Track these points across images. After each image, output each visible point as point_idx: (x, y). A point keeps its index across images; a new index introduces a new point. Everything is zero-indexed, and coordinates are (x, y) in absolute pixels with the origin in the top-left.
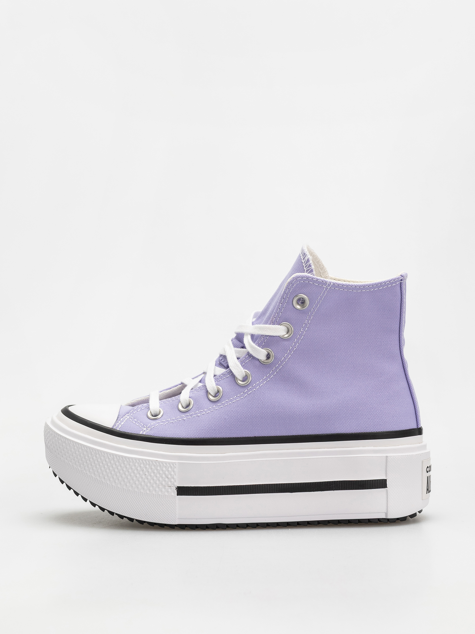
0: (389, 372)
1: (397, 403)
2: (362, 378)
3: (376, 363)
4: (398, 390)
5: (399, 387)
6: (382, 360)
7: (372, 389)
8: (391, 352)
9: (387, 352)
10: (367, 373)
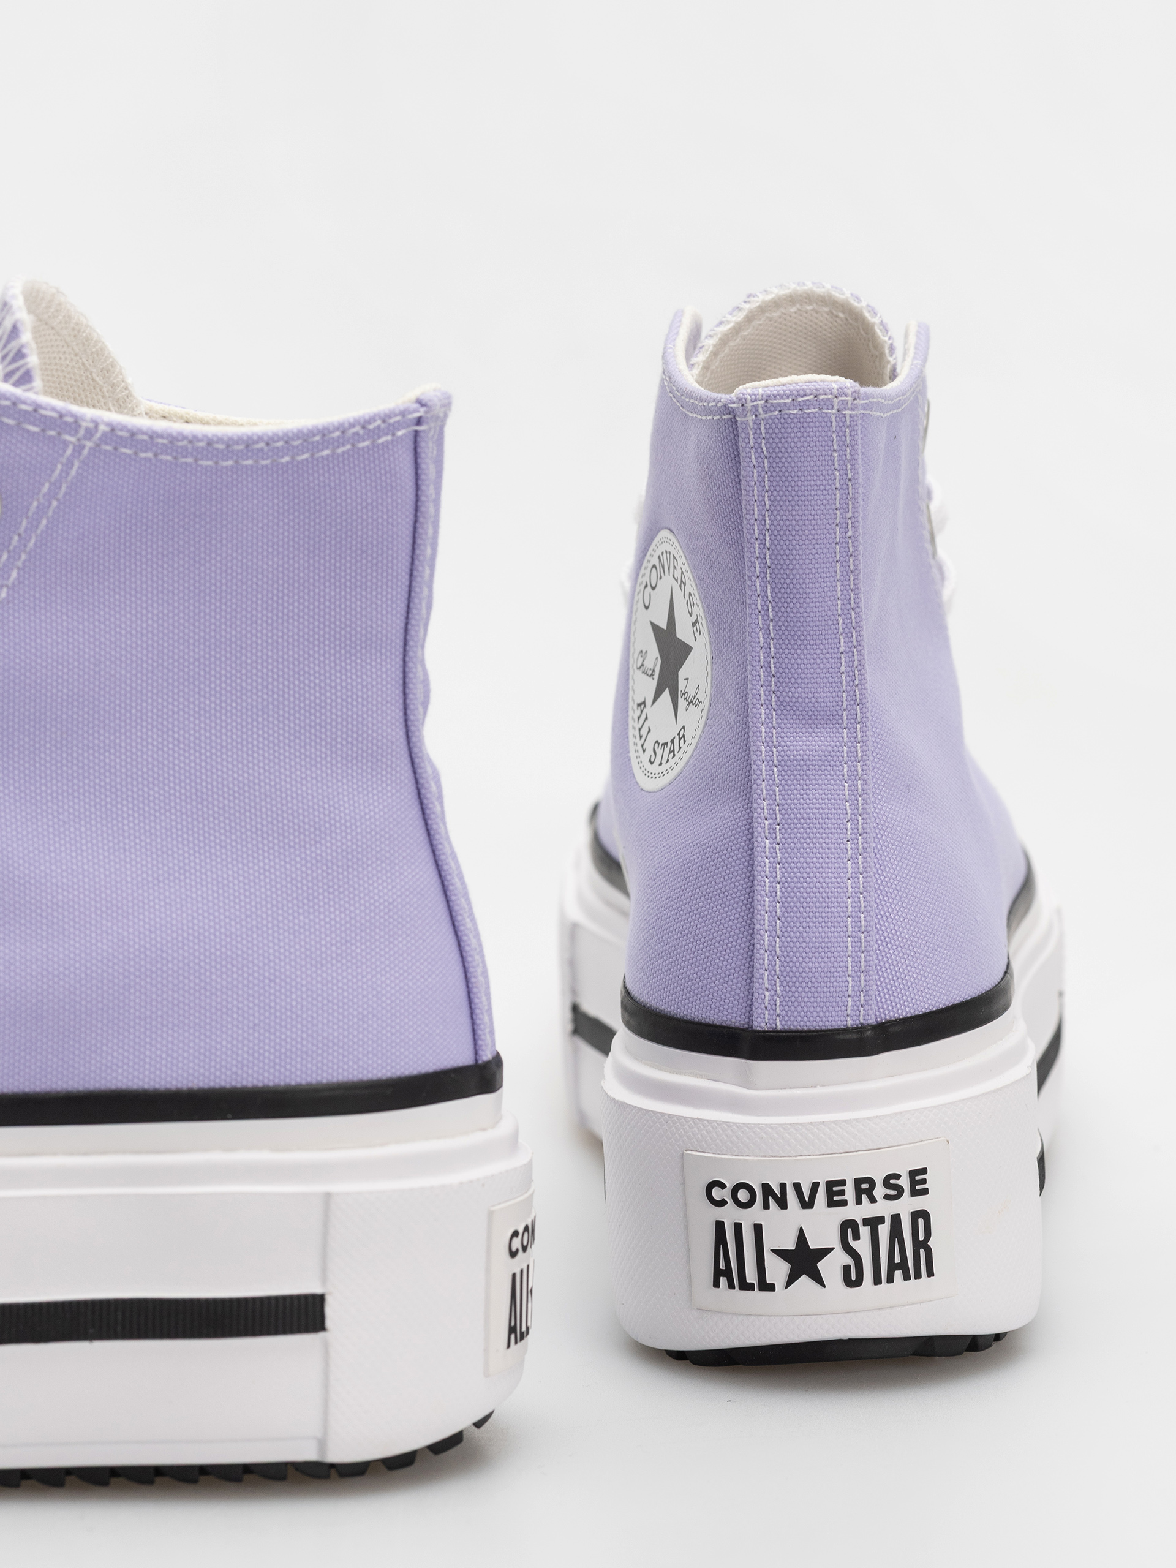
0: (353, 821)
1: (383, 959)
2: (232, 846)
3: (299, 779)
4: (391, 900)
5: (393, 887)
6: (324, 769)
7: (274, 896)
8: (365, 735)
9: (348, 736)
10: (253, 823)
